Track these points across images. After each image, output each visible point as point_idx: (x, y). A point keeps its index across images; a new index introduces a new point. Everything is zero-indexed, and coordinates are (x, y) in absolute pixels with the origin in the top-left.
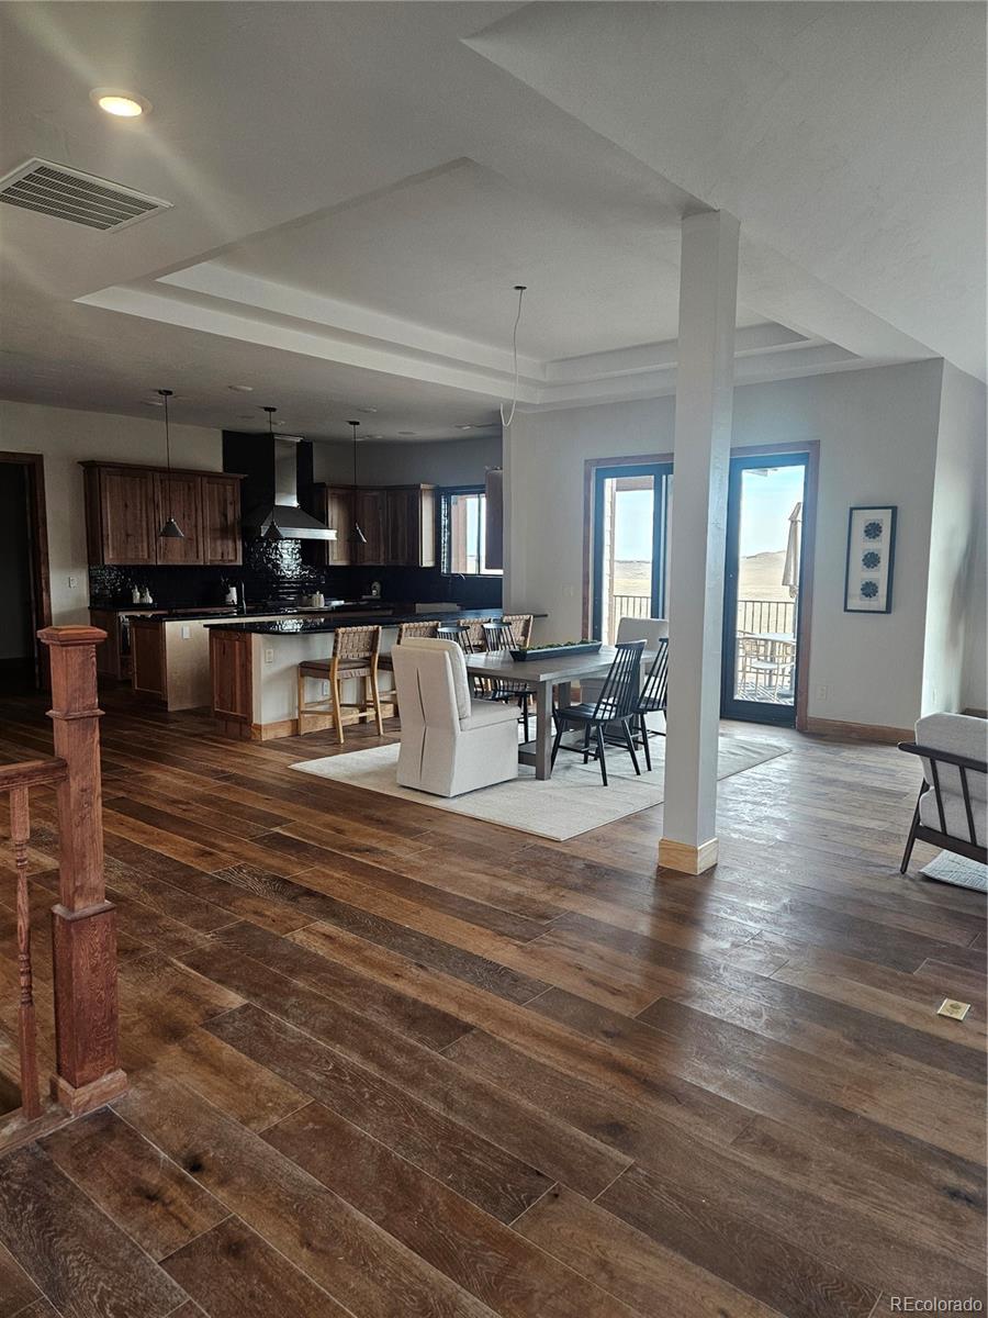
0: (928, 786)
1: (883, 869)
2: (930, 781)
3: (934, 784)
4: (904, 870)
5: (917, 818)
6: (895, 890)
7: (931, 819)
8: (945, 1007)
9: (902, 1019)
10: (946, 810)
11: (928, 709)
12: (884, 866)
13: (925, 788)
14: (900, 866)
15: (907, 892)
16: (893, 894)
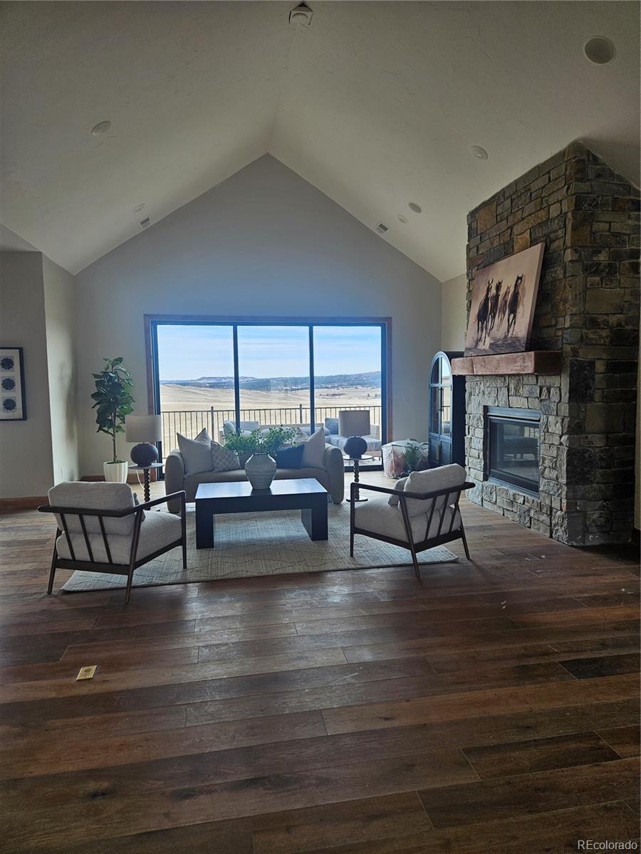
0: (61, 532)
1: (35, 596)
2: (62, 528)
3: (64, 530)
4: (50, 592)
5: (56, 555)
6: (45, 608)
7: (65, 553)
8: (82, 674)
9: (53, 695)
10: (73, 545)
11: (58, 481)
12: (35, 594)
13: (59, 533)
14: (47, 589)
15: (53, 606)
16: (44, 610)
